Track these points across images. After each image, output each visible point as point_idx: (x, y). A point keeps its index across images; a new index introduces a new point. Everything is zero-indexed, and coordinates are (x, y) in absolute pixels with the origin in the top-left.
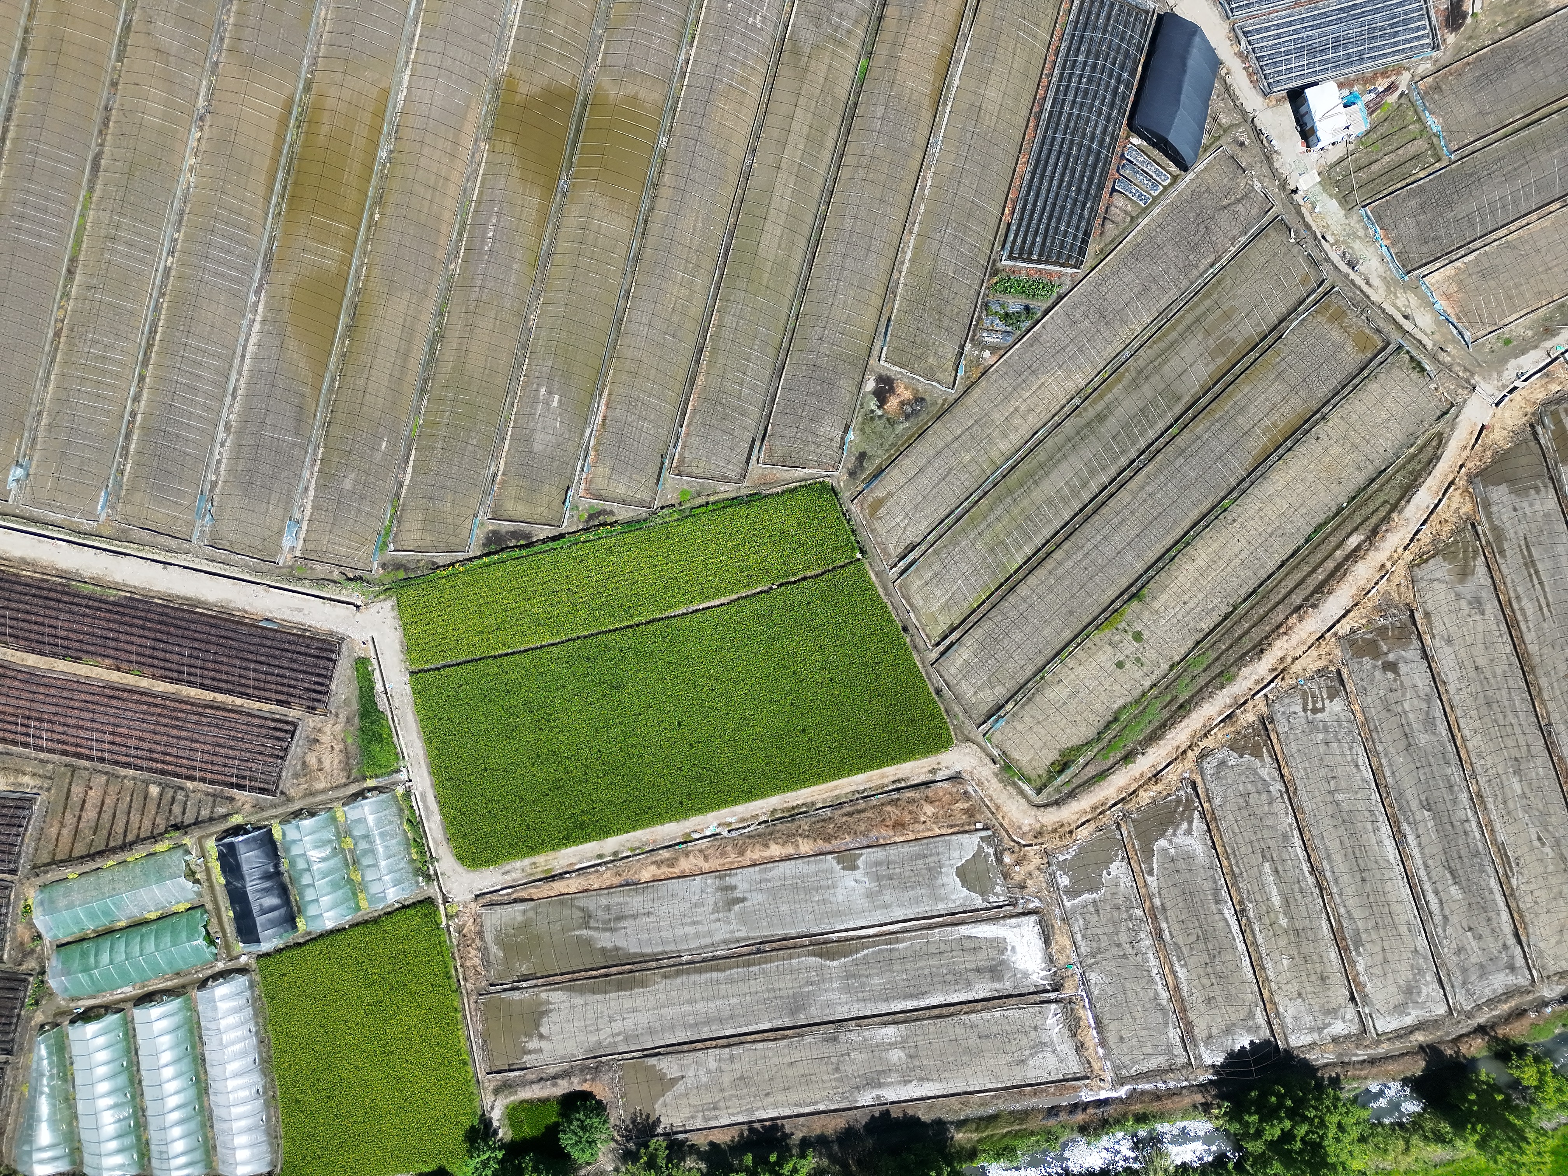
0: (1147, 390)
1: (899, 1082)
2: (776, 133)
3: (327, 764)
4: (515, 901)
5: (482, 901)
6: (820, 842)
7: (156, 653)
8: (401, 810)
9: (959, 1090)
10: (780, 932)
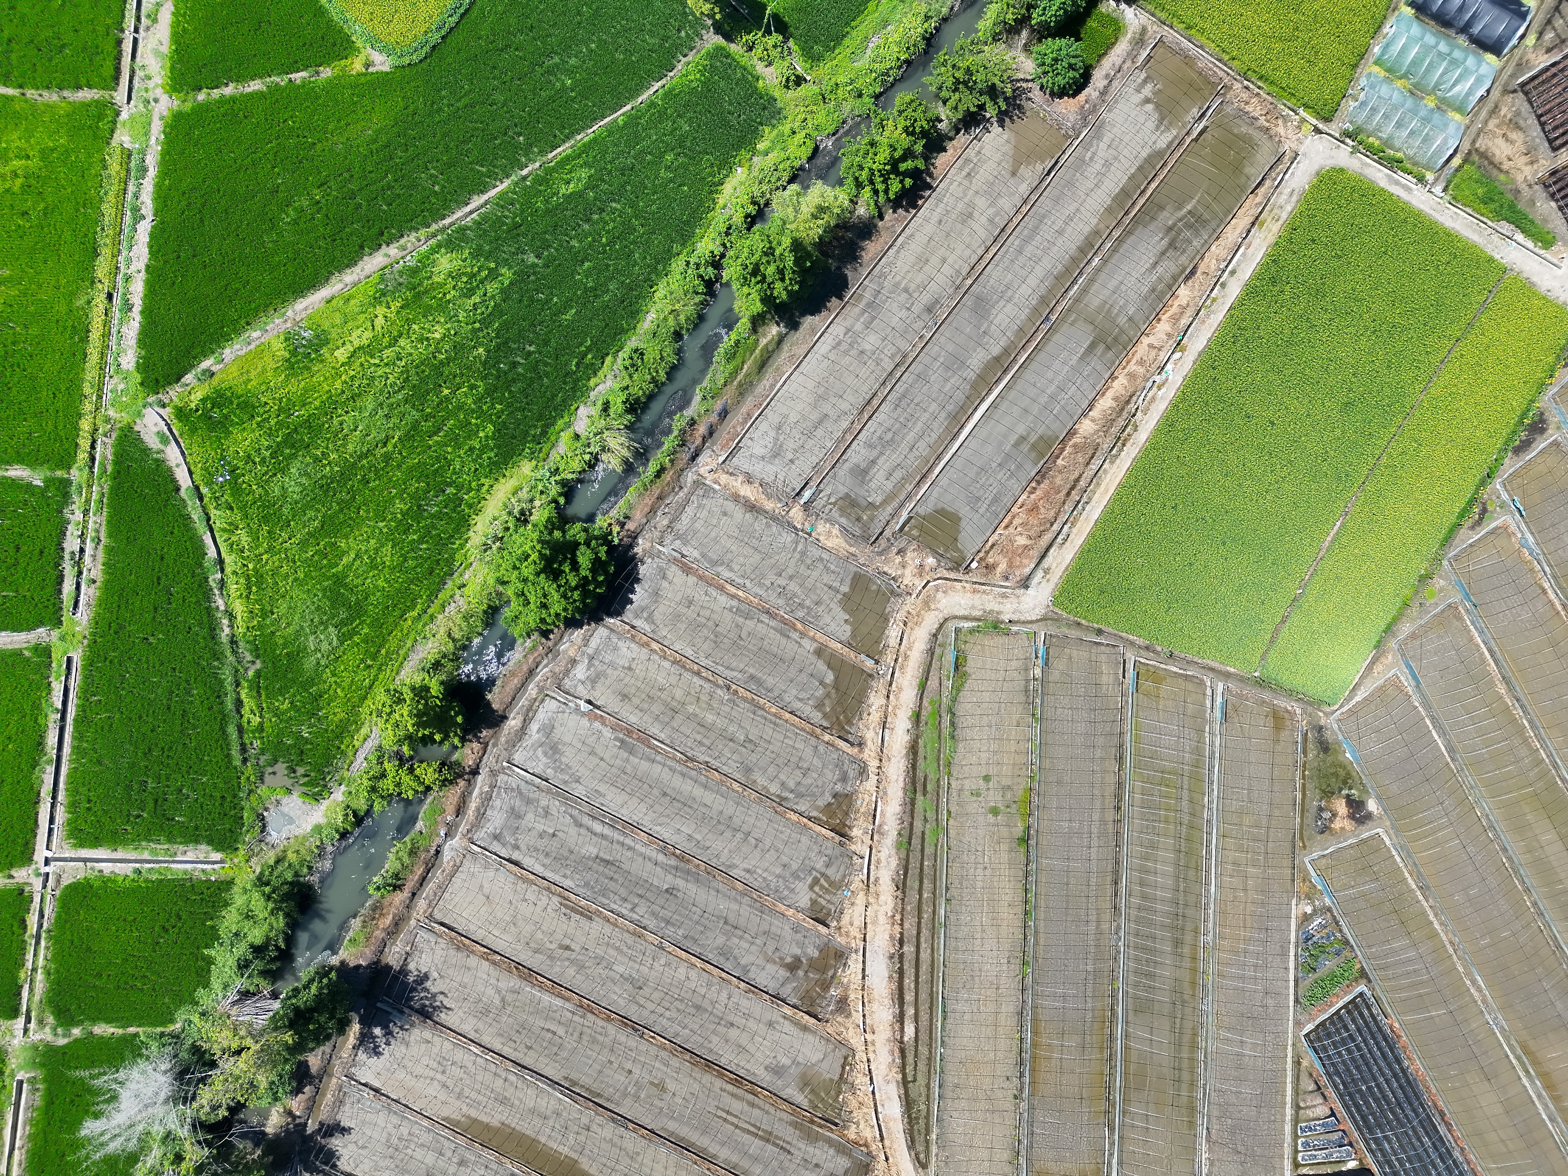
3: (1502, 143)
4: (1265, 178)
5: (1289, 155)
9: (805, 363)
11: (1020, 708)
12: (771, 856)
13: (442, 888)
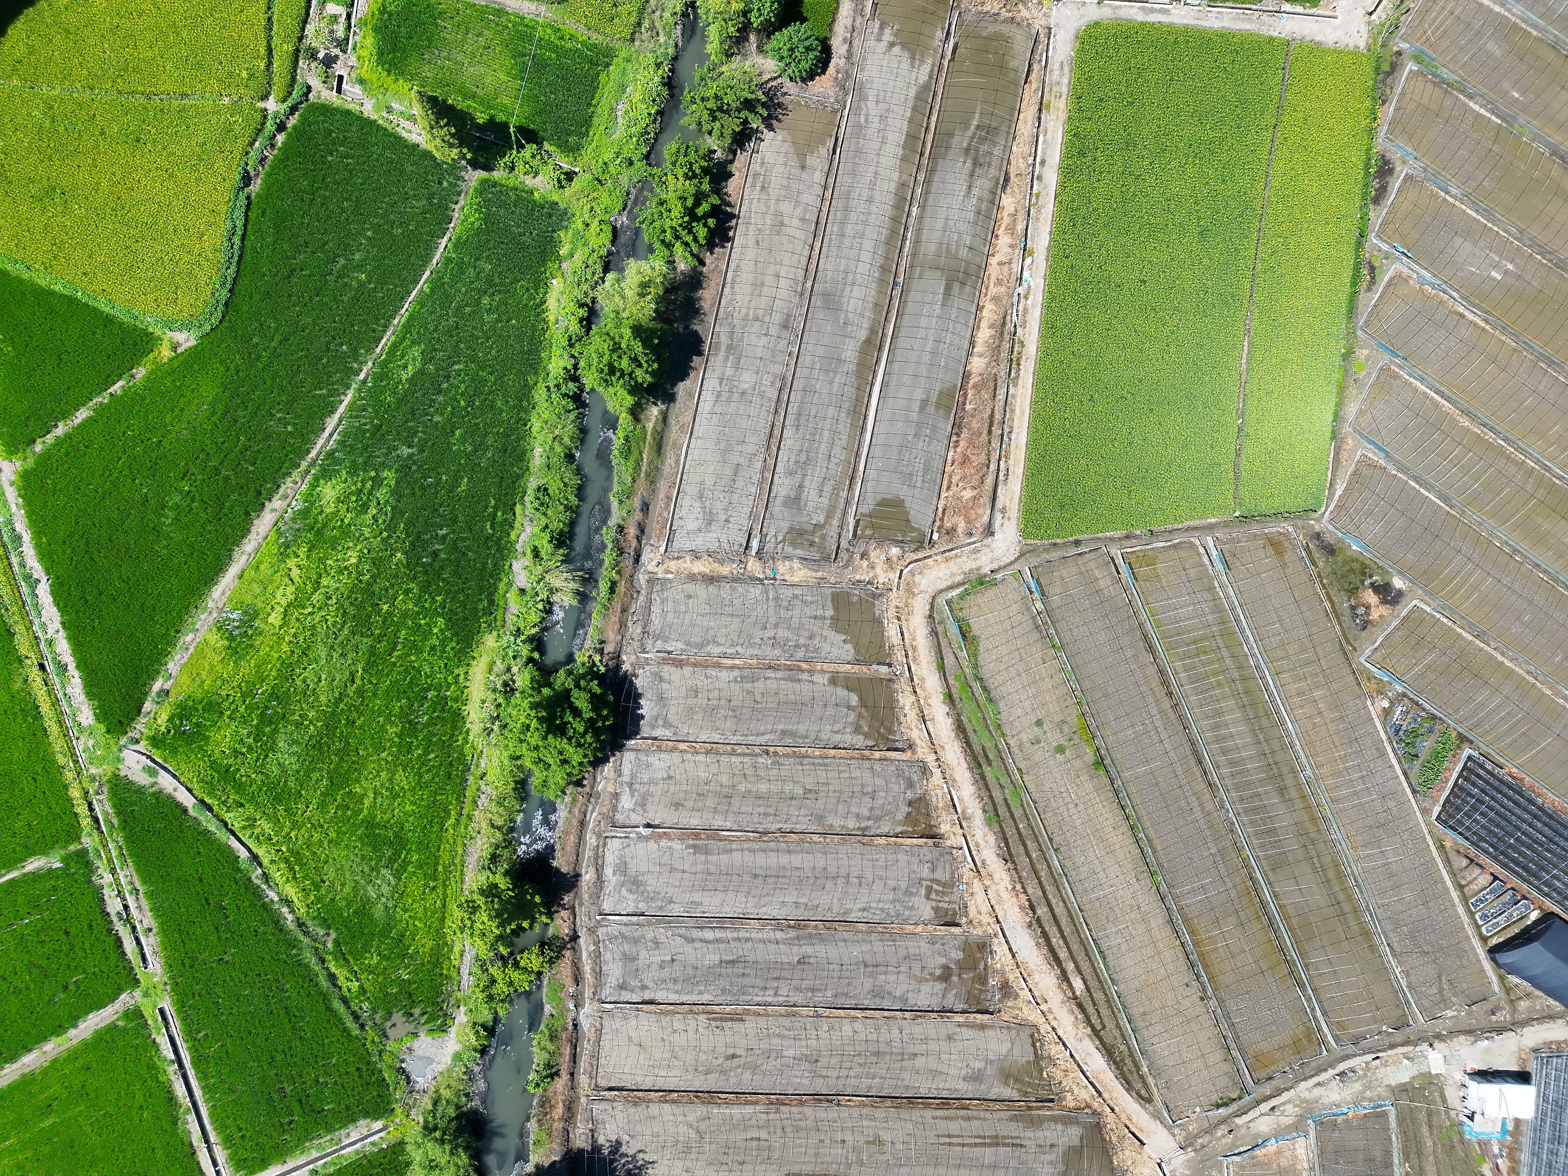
1: (723, 374)
4: (1031, 64)
5: (1043, 33)
6: (975, 379)
9: (697, 427)
11: (1039, 645)
12: (878, 886)
13: (595, 1056)
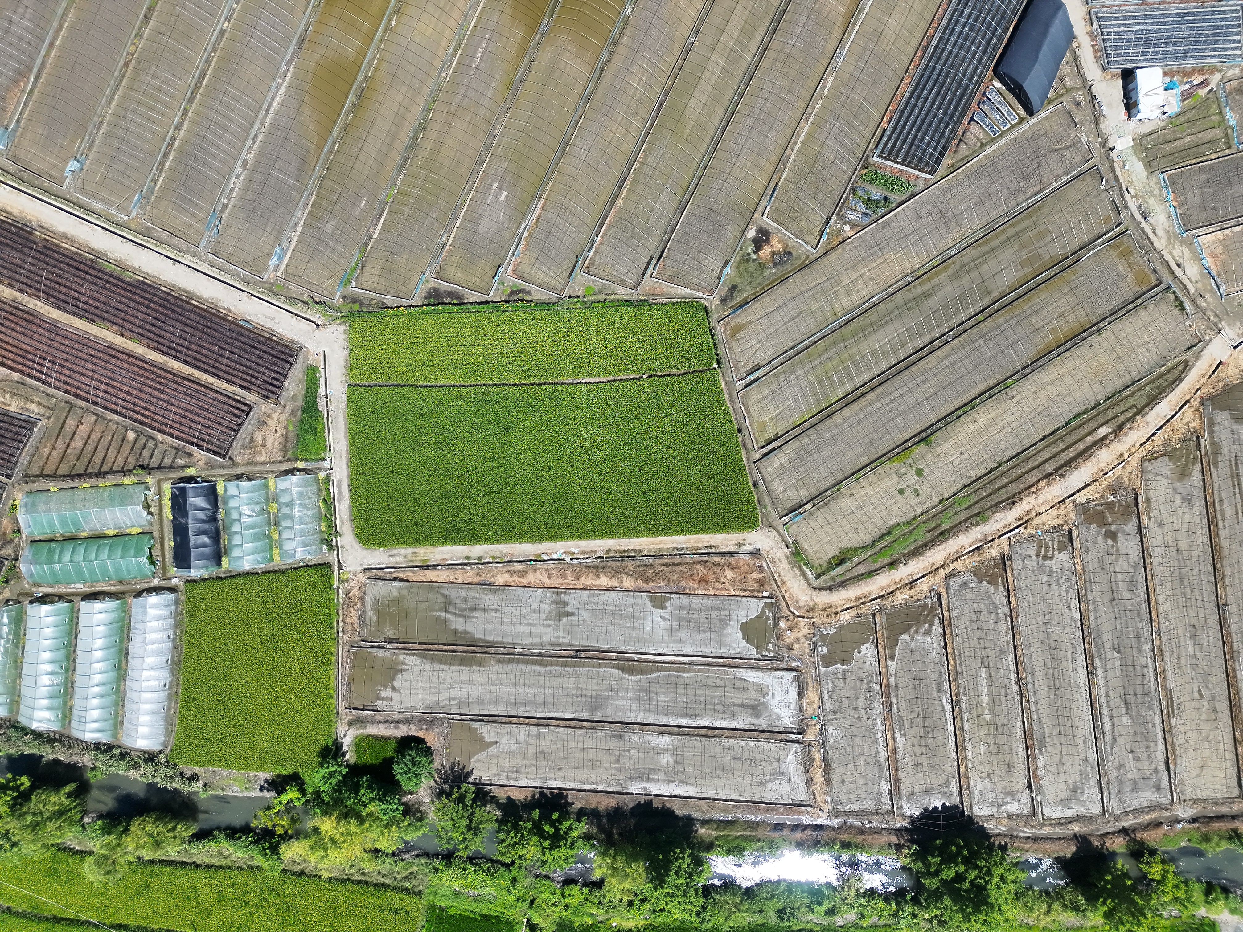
0: (966, 281)
1: (664, 781)
2: (718, 21)
3: (269, 443)
4: (395, 579)
5: (369, 574)
6: (640, 582)
7: (154, 329)
8: (320, 490)
9: (709, 796)
10: (595, 645)
12: (1049, 599)
13: (1216, 802)
